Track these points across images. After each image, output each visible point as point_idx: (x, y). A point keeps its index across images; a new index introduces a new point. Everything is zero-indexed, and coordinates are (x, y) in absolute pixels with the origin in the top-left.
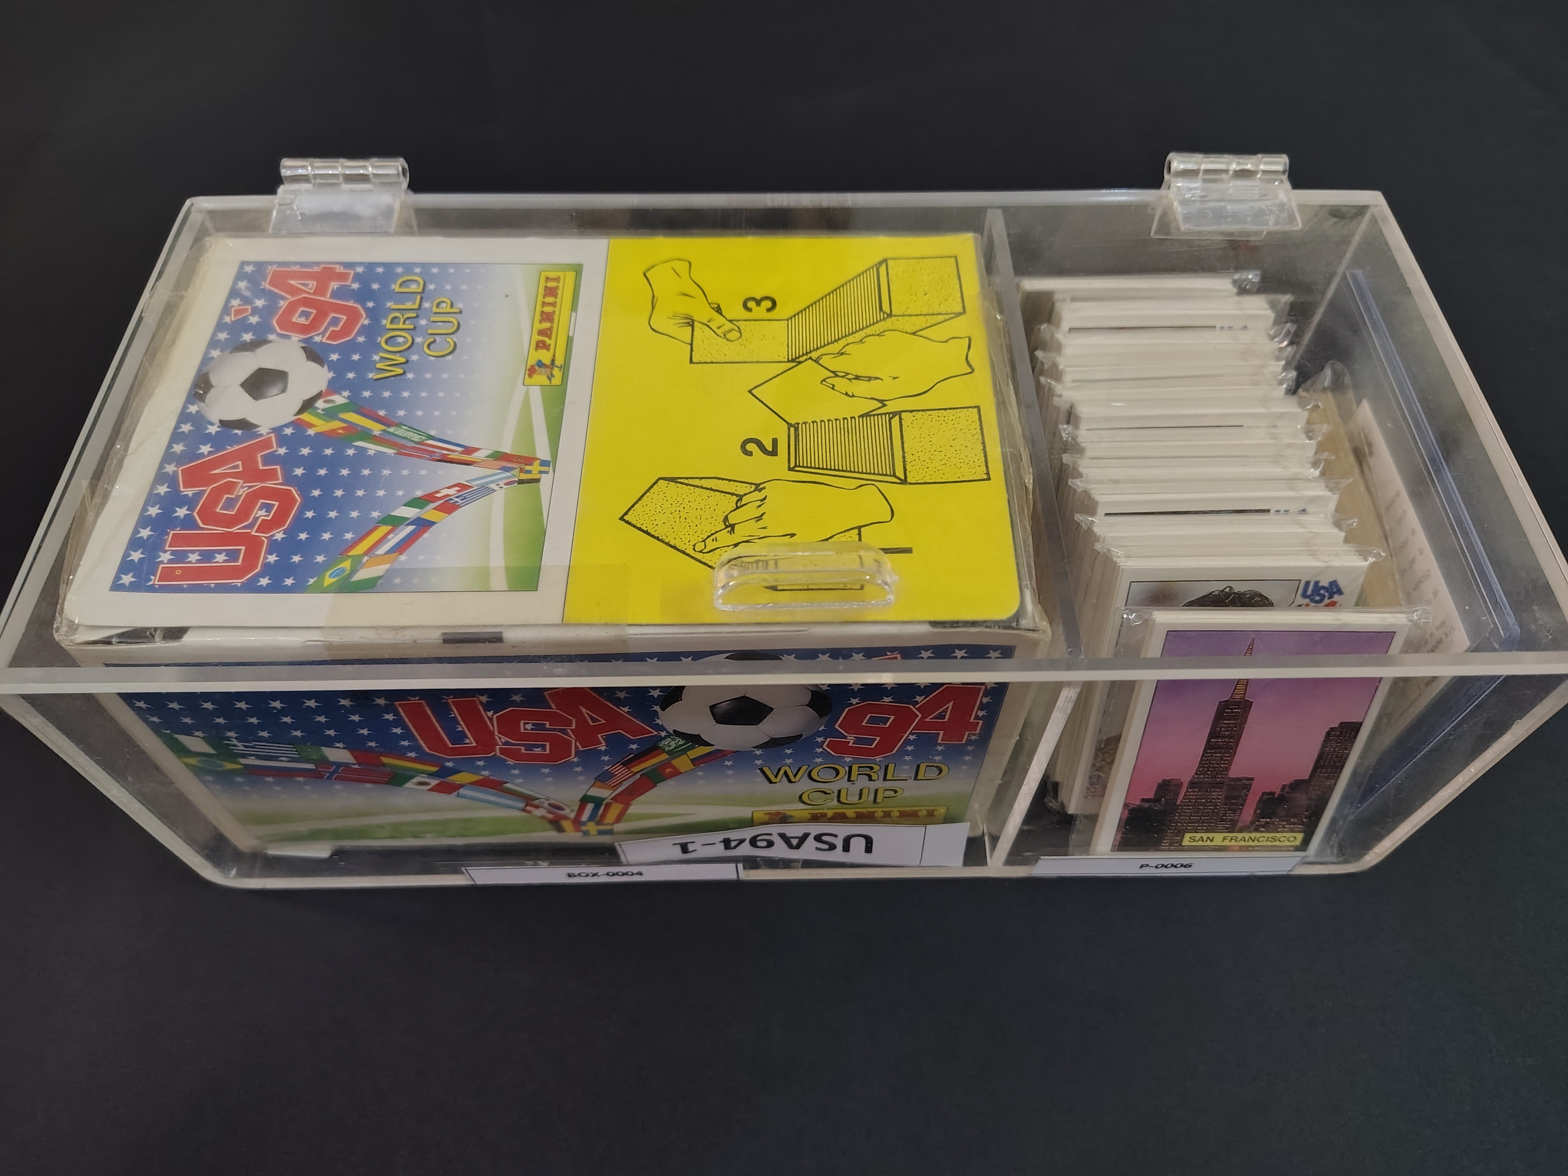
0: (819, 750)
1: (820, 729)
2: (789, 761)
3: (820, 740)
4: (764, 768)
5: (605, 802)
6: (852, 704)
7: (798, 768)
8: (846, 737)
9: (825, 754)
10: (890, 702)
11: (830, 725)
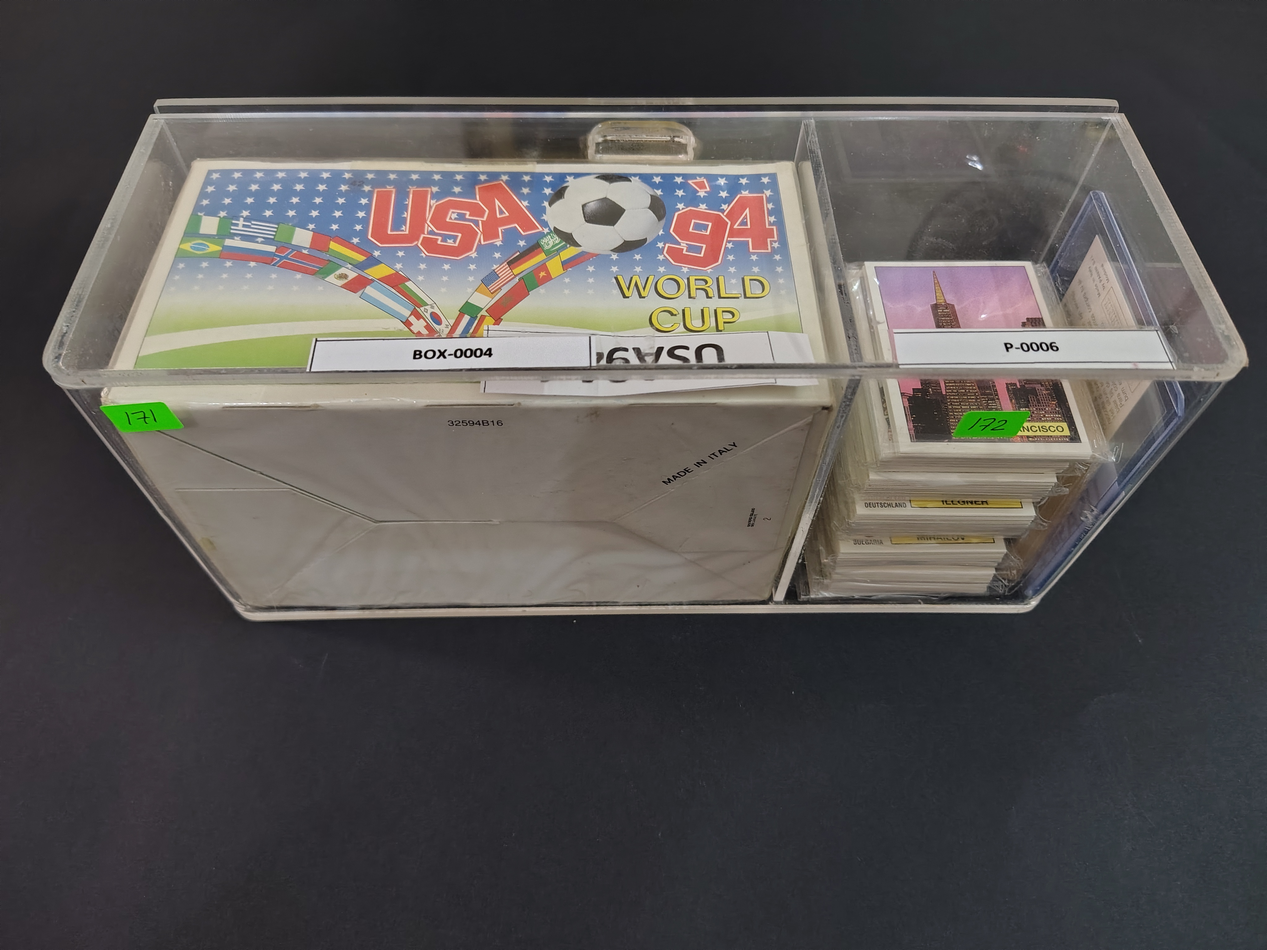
0: (661, 257)
1: (660, 234)
2: (638, 269)
3: (660, 245)
4: (618, 276)
5: (479, 316)
6: (679, 210)
7: (646, 278)
8: (679, 244)
9: (665, 262)
10: (706, 209)
11: (666, 228)
